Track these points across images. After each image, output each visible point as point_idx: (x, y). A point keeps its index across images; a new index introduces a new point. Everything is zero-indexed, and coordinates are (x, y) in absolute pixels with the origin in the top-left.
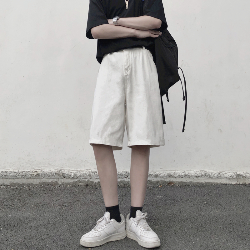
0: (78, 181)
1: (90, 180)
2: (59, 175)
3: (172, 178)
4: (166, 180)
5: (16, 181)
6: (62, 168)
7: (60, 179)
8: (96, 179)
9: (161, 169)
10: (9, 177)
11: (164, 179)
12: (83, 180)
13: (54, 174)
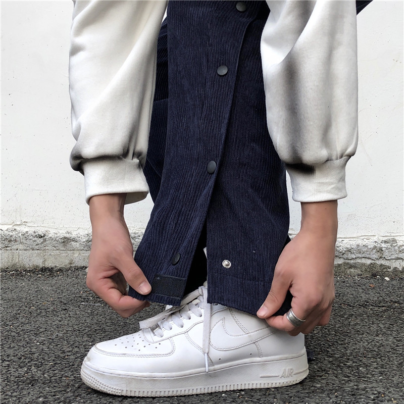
0: (345, 263)
1: (379, 262)
8: (398, 259)
12: (359, 261)
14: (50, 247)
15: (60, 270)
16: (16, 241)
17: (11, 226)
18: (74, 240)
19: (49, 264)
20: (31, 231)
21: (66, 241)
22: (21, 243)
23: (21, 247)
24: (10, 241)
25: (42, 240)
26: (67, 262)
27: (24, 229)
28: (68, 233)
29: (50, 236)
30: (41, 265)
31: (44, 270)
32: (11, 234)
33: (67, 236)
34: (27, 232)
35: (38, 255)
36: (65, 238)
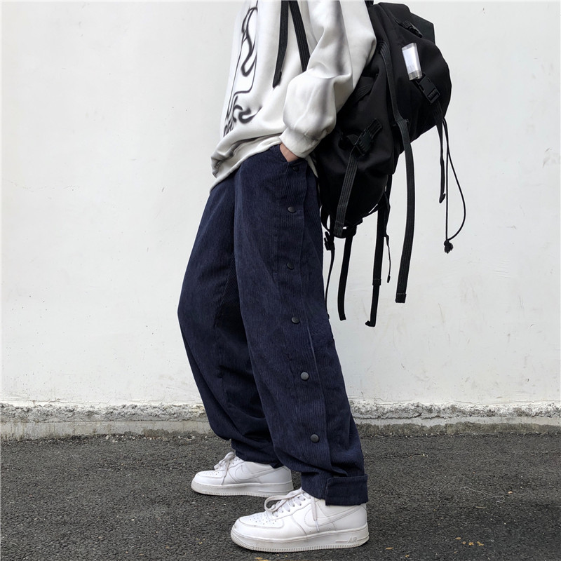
3: (526, 418)
4: (511, 422)
5: (158, 426)
9: (499, 400)
10: (141, 418)
11: (508, 419)
14: (78, 419)
15: (87, 438)
16: (52, 415)
17: (48, 403)
18: (97, 413)
19: (78, 433)
20: (63, 406)
21: (90, 414)
22: (56, 416)
23: (56, 420)
24: (47, 415)
25: (71, 414)
26: (92, 431)
27: (58, 405)
28: (92, 407)
29: (78, 410)
30: (72, 434)
31: (74, 438)
32: (48, 409)
33: (91, 409)
34: (60, 408)
35: (69, 426)
36: (89, 411)
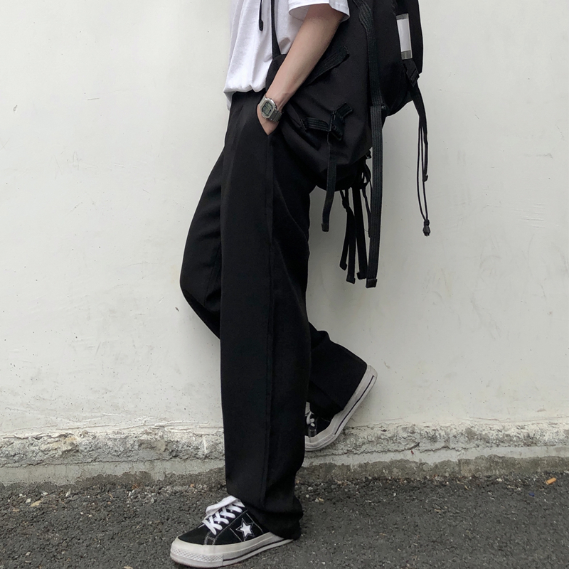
2: (153, 448)
4: (563, 455)
6: (165, 419)
7: (158, 464)
13: (137, 444)
